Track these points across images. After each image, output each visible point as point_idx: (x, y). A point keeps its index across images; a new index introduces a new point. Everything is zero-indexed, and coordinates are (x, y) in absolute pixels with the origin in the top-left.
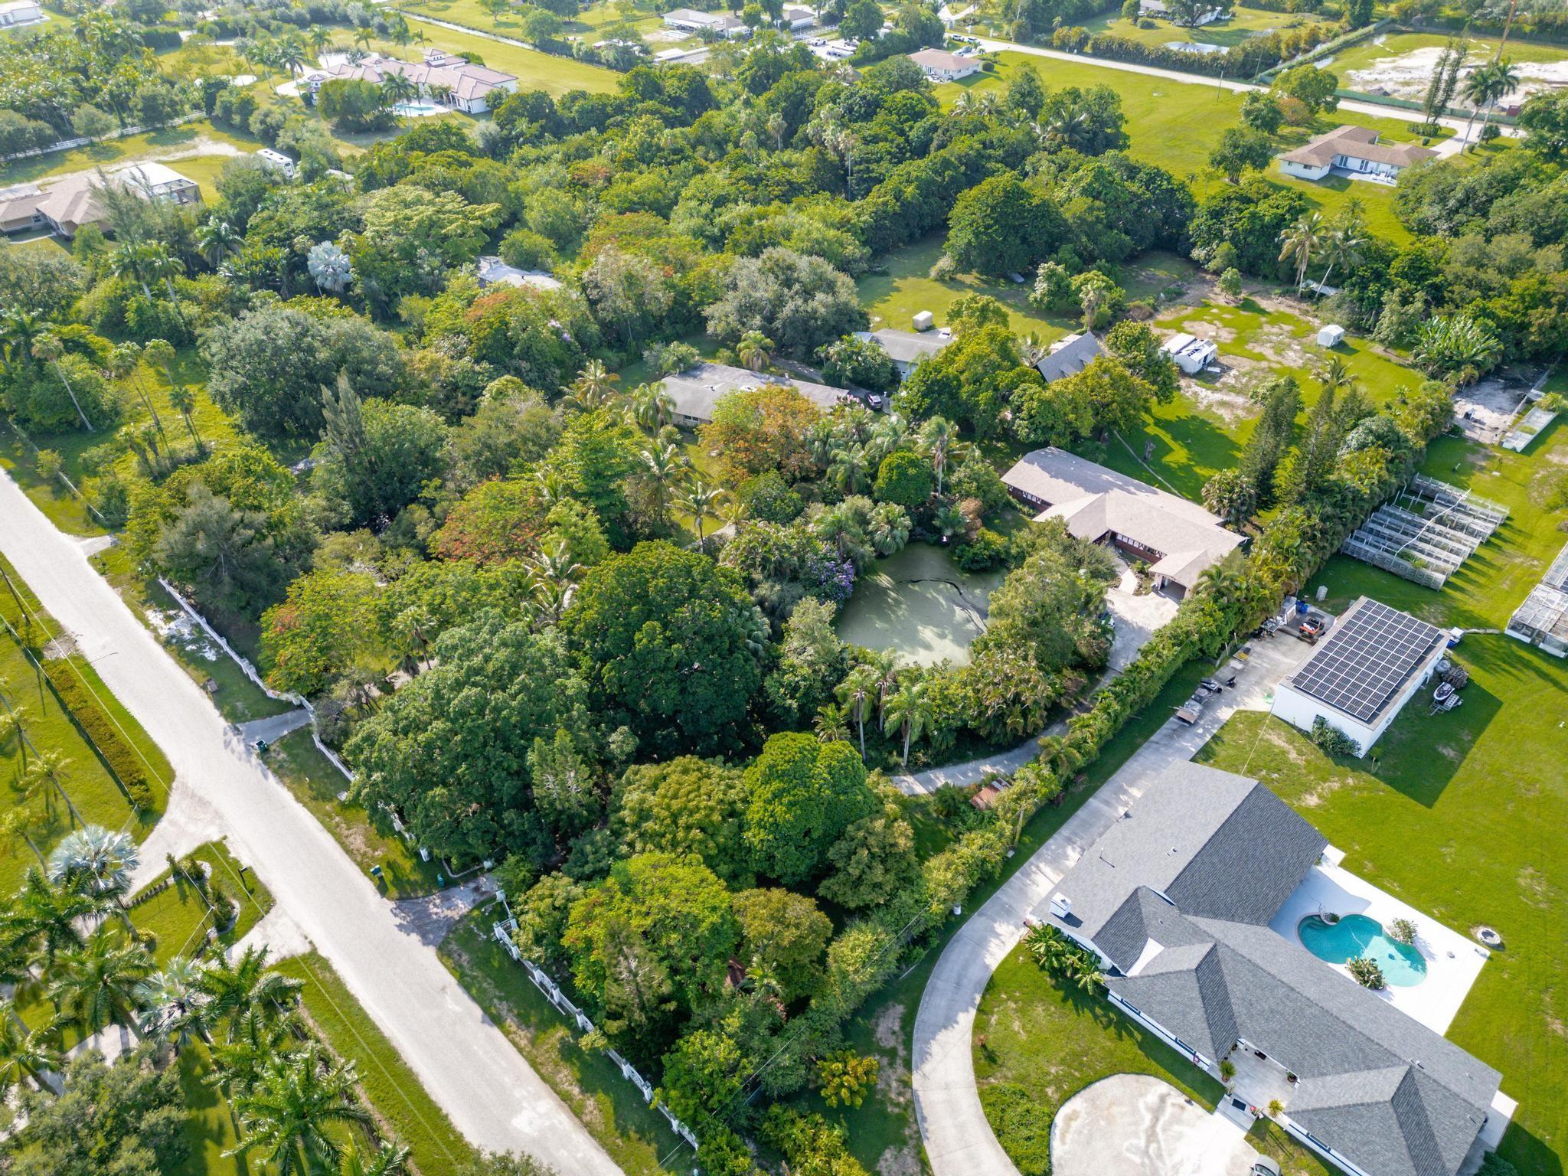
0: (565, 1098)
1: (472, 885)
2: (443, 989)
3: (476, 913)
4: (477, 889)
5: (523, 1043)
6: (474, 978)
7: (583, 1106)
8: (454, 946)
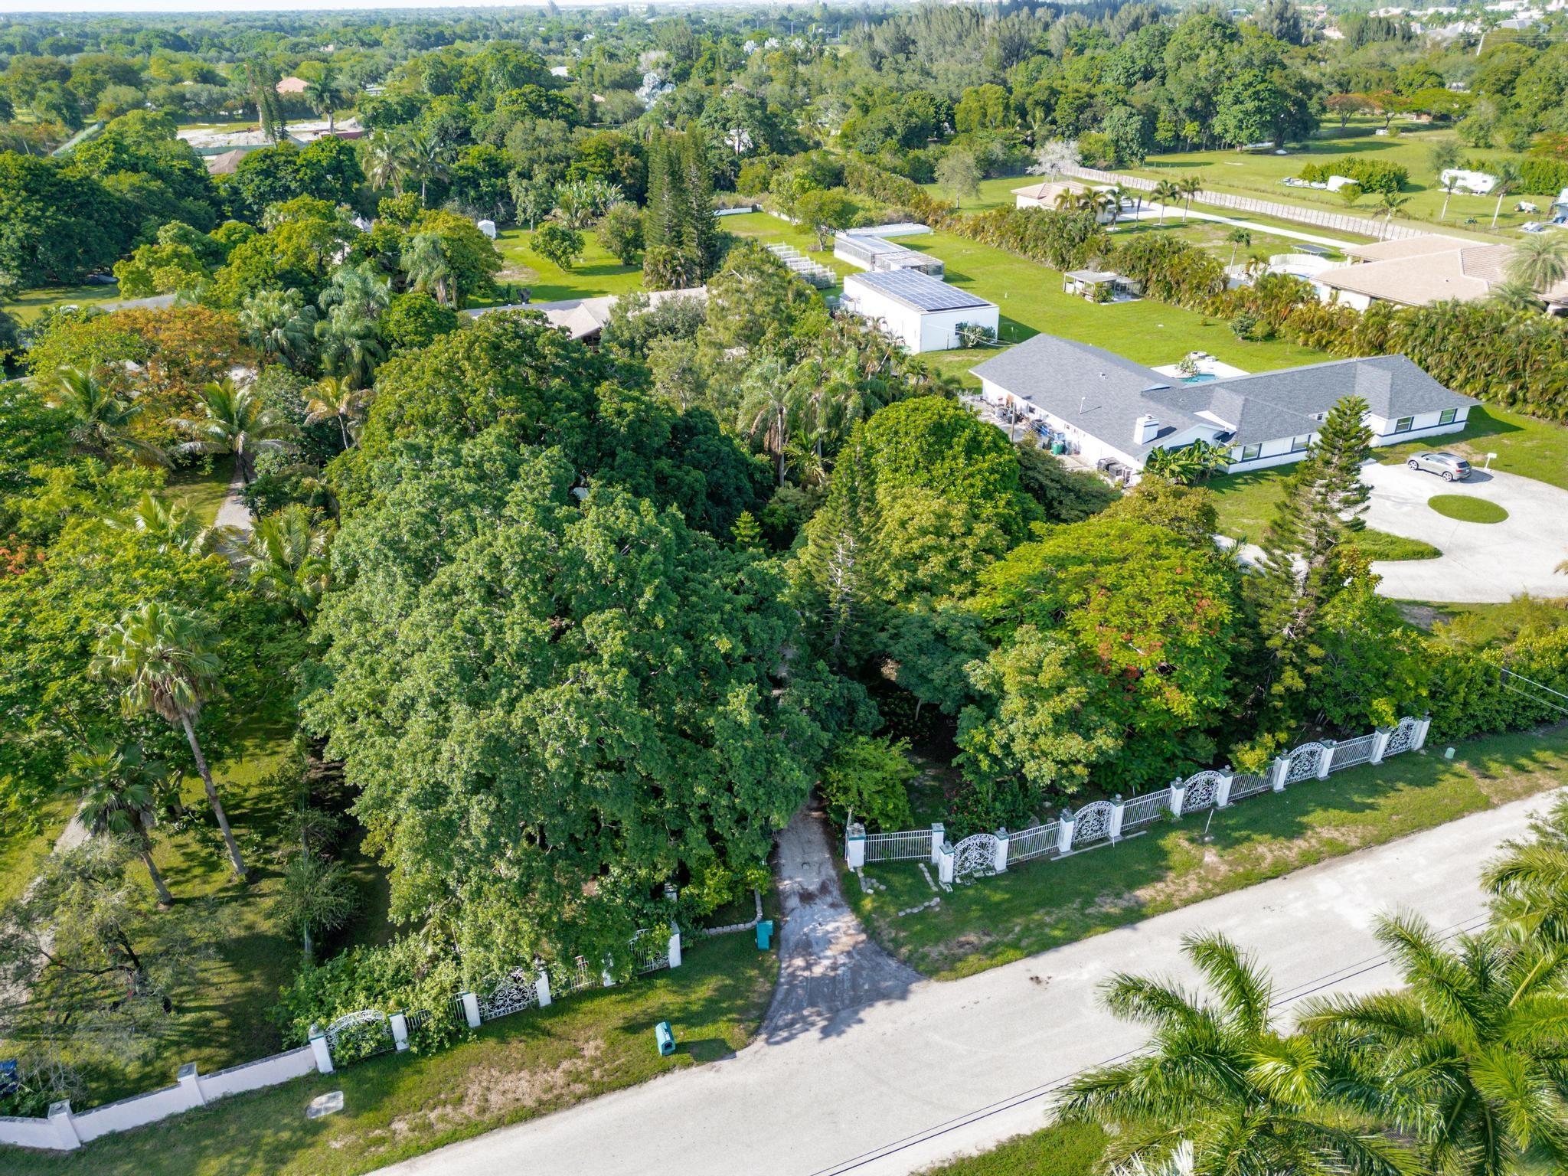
0: (1311, 859)
1: (793, 902)
2: (1036, 980)
3: (868, 904)
4: (807, 897)
5: (1193, 887)
6: (1027, 929)
7: (1332, 842)
8: (935, 951)
